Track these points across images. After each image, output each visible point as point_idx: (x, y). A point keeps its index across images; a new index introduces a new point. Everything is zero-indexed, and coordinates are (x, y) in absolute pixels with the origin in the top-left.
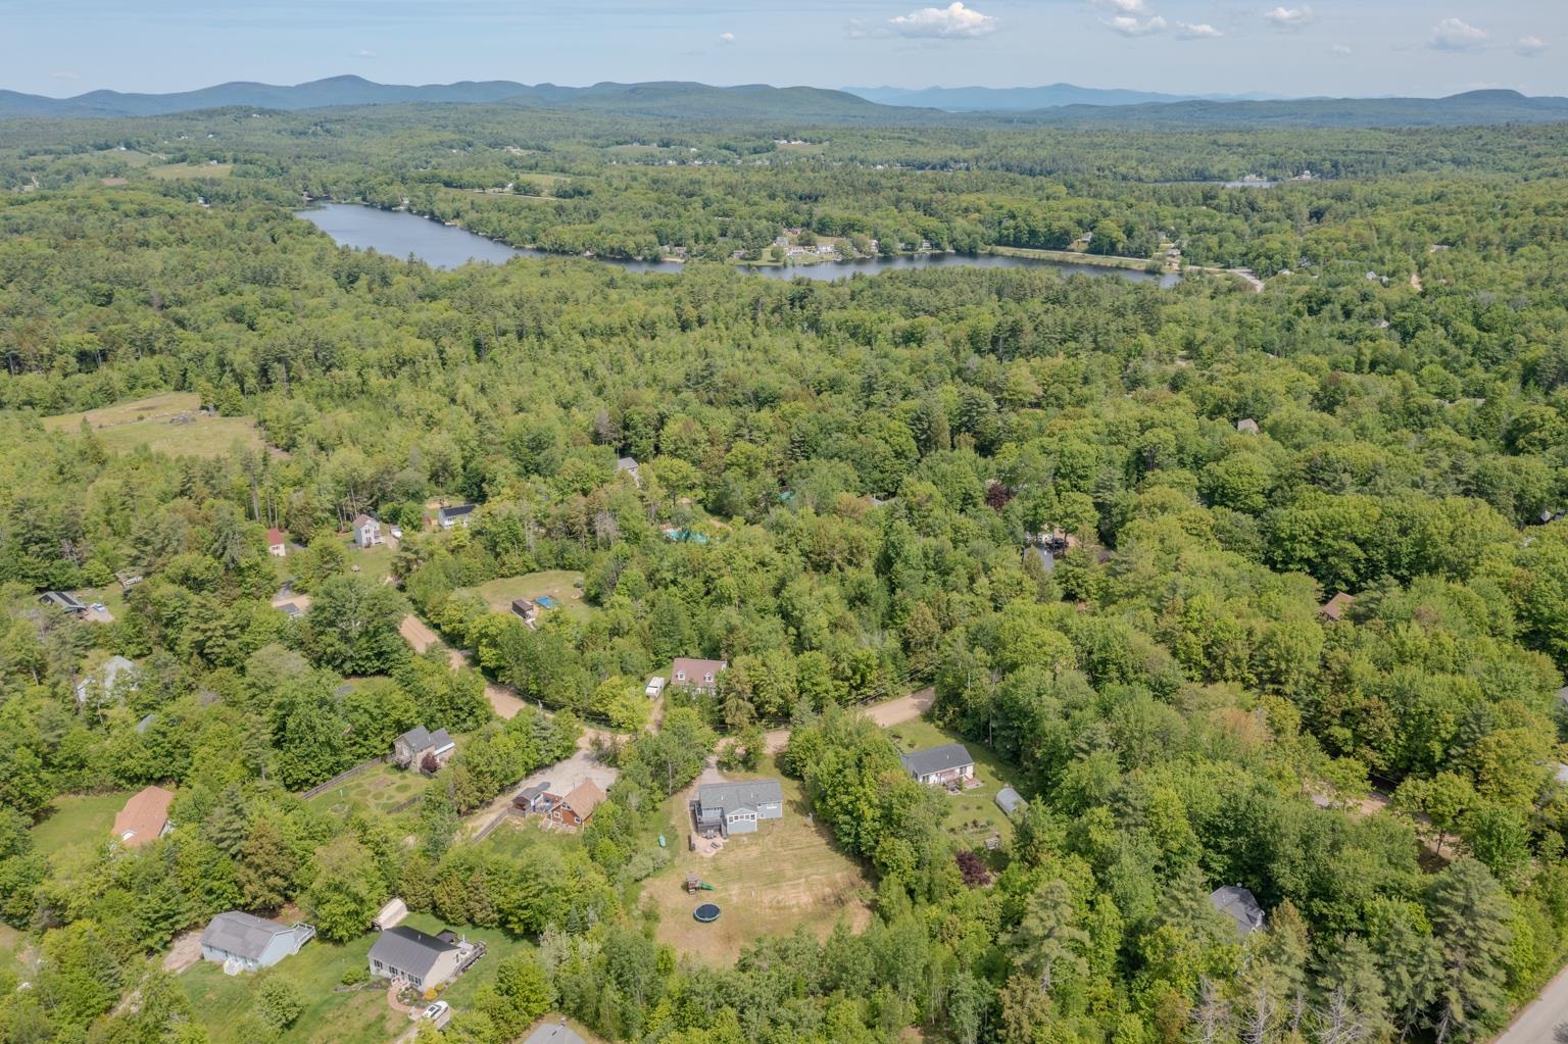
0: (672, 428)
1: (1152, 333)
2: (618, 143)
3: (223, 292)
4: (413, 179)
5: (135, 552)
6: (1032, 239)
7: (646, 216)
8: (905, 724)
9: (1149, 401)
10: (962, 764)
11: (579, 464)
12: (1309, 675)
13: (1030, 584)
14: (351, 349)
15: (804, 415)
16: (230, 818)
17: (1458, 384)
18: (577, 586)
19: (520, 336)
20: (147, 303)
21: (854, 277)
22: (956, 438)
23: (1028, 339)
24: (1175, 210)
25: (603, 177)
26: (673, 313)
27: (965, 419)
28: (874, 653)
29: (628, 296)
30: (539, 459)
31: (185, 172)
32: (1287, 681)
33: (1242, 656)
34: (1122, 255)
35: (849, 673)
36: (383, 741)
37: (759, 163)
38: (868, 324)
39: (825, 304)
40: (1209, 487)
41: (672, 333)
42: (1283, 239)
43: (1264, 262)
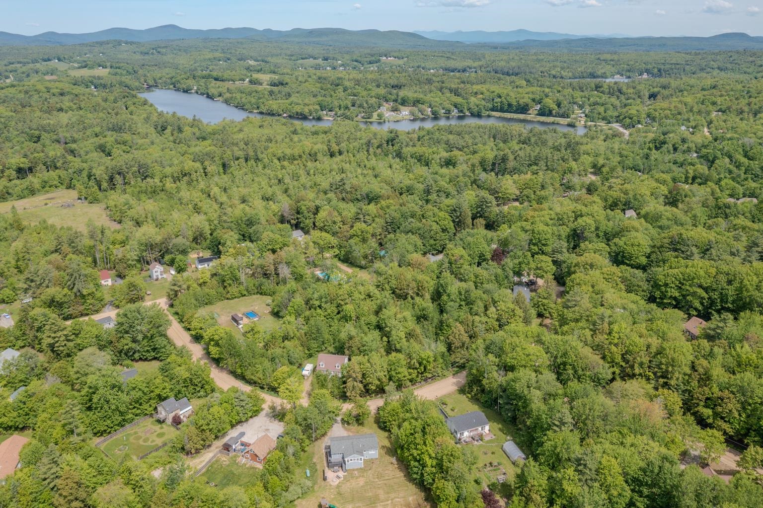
0: (322, 214)
1: (575, 160)
2: (302, 59)
3: (97, 135)
4: (199, 76)
5: (26, 286)
6: (510, 108)
7: (314, 96)
8: (449, 395)
9: (578, 200)
10: (482, 424)
11: (271, 235)
12: (685, 374)
13: (519, 312)
14: (158, 168)
15: (392, 208)
16: (50, 466)
17: (740, 190)
18: (268, 305)
19: (246, 160)
20: (58, 141)
21: (420, 129)
22: (475, 221)
23: (511, 164)
24: (582, 93)
25: (294, 76)
26: (326, 148)
27: (479, 209)
28: (431, 354)
29: (303, 138)
30: (251, 231)
31: (86, 73)
32: (672, 378)
33: (644, 361)
34: (556, 116)
35: (417, 365)
36: (150, 406)
37: (372, 68)
38: (427, 155)
39: (405, 144)
40: (615, 252)
41: (325, 159)
42: (638, 108)
43: (628, 120)
